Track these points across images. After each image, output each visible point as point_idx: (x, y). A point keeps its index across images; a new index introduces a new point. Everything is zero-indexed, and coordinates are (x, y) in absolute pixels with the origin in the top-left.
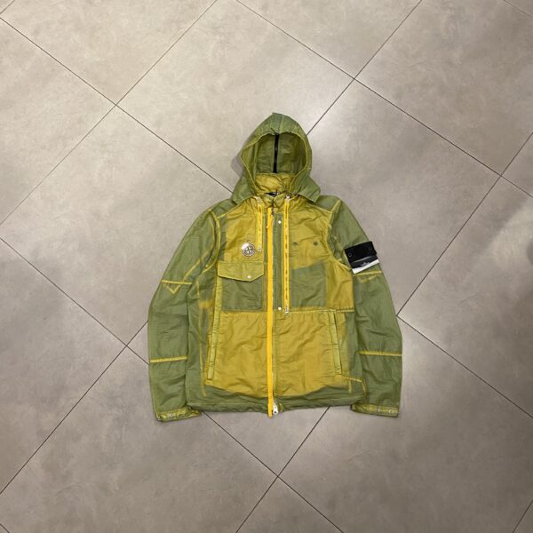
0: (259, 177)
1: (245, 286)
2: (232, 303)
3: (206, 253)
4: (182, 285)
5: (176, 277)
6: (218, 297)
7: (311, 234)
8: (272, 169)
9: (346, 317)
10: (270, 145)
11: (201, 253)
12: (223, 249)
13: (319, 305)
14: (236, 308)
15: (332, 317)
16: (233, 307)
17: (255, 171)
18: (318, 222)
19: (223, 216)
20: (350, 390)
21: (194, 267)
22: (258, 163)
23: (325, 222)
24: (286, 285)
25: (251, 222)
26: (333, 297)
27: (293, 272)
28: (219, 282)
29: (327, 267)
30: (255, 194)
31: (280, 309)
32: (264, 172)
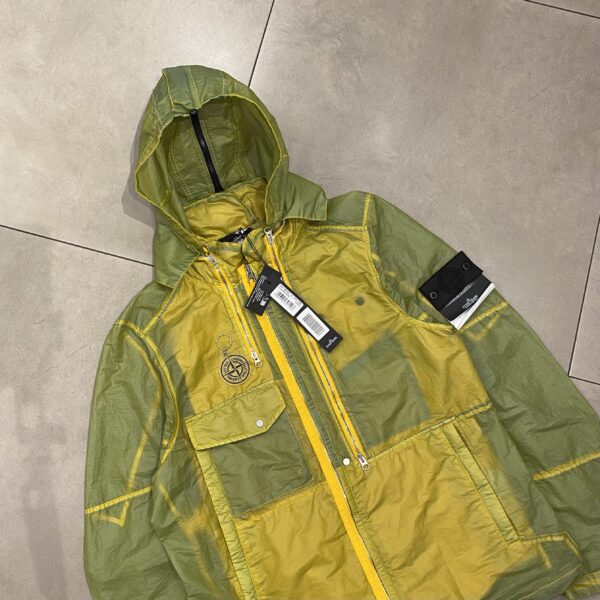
0: (191, 213)
1: (259, 445)
2: (249, 494)
3: (152, 414)
4: (131, 501)
5: (111, 489)
6: (215, 493)
7: (343, 287)
8: (211, 185)
9: (481, 424)
10: (187, 140)
11: (142, 418)
12: (183, 391)
13: (418, 422)
14: (262, 502)
15: (454, 433)
16: (254, 501)
17: (178, 206)
18: (346, 256)
19: (153, 322)
20: (548, 564)
21: (139, 453)
22: (178, 186)
23: (360, 251)
24: (338, 408)
25: (215, 311)
26: (439, 394)
27: (340, 377)
28: (203, 460)
29: (403, 339)
30: (199, 251)
31: (346, 462)
32: (196, 199)
